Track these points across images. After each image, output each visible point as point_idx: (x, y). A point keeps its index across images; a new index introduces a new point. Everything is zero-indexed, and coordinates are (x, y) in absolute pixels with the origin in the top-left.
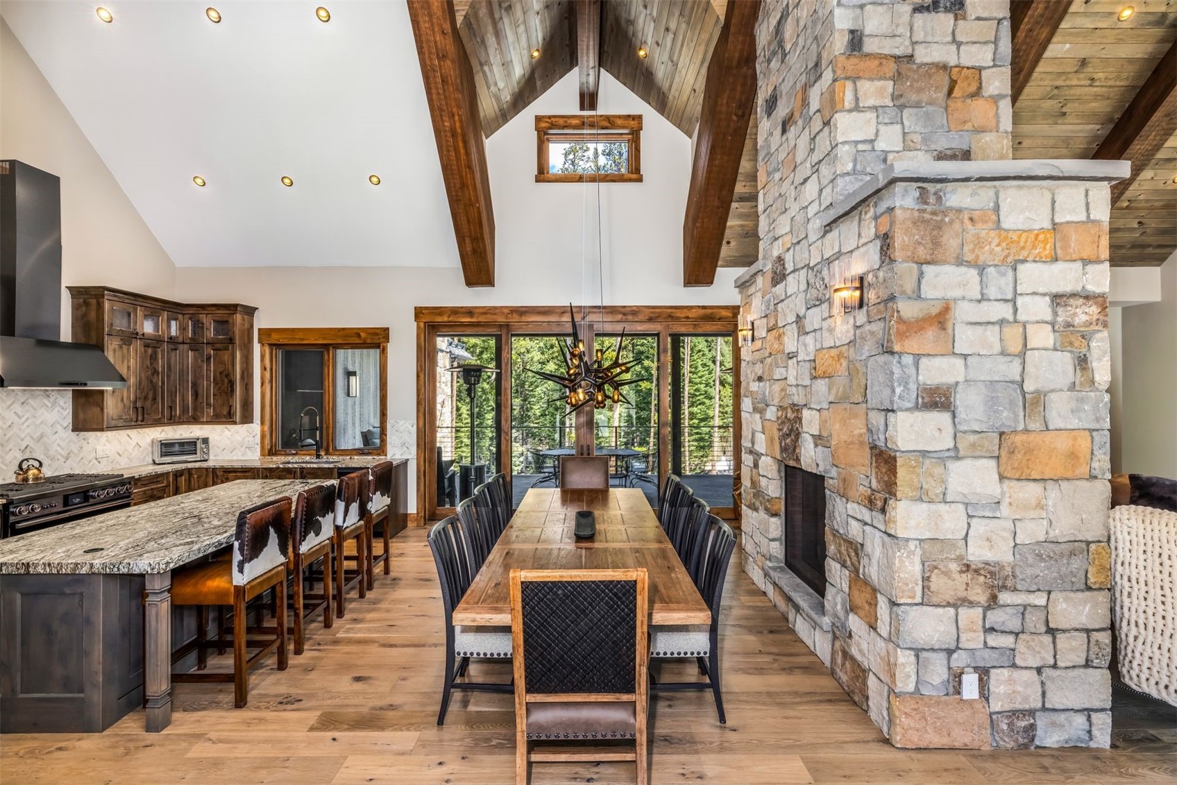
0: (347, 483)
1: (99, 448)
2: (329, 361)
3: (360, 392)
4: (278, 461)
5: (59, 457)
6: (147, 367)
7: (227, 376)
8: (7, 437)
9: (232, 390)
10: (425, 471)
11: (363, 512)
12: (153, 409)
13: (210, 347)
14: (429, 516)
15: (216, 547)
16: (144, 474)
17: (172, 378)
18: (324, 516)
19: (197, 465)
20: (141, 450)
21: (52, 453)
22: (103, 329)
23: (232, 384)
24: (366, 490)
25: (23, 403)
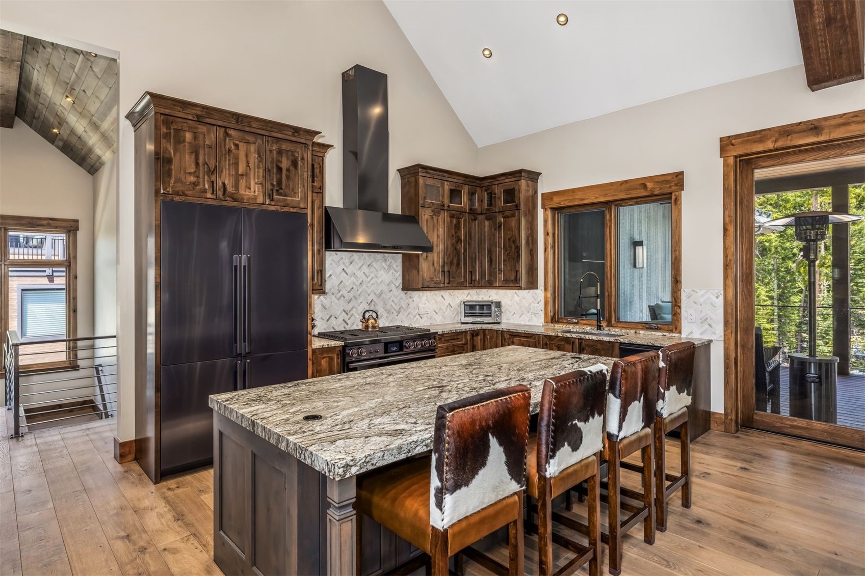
0: (624, 371)
1: (421, 306)
2: (610, 220)
3: (647, 263)
4: (559, 329)
5: (393, 310)
6: (453, 236)
7: (514, 242)
8: (359, 292)
9: (518, 256)
10: (736, 359)
11: (651, 415)
12: (457, 273)
13: (501, 215)
14: (743, 420)
15: (427, 446)
16: (446, 331)
17: (473, 246)
18: (586, 420)
19: (489, 327)
20: (452, 309)
21: (388, 307)
22: (419, 202)
23: (518, 249)
24: (655, 383)
25: (369, 266)
